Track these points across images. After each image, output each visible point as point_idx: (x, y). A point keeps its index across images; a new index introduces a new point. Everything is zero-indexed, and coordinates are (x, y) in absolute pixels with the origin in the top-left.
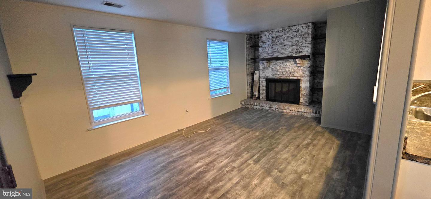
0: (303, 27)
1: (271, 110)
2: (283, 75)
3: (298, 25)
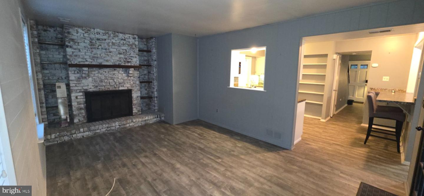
0: (129, 37)
2: (111, 86)
3: (124, 34)
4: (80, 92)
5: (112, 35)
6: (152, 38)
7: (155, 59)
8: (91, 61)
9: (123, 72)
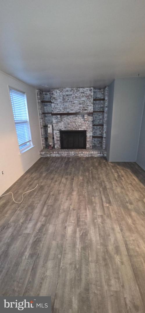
0: (87, 90)
1: (68, 156)
2: (74, 127)
3: (83, 88)
5: (75, 91)
7: (106, 106)
8: (63, 111)
9: (81, 118)
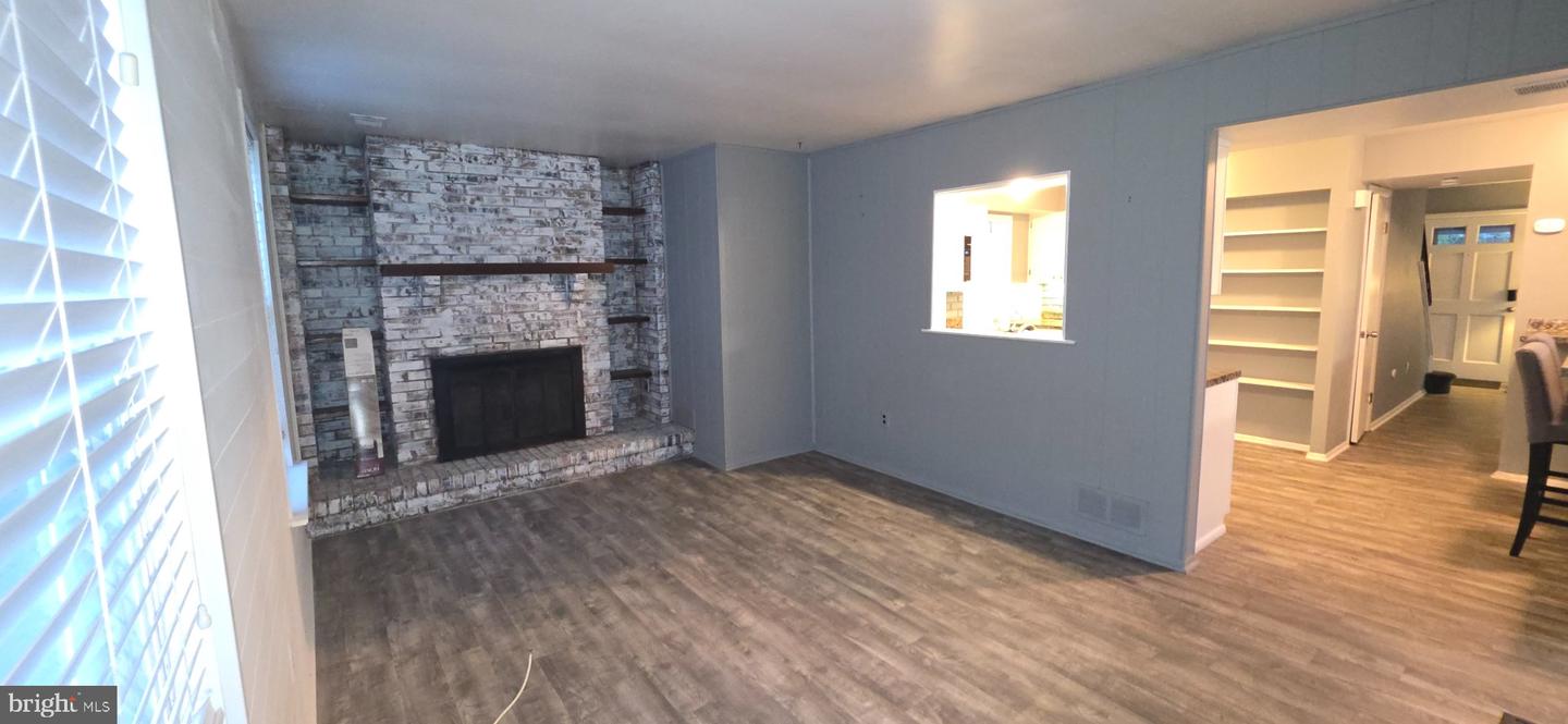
0: (572, 164)
1: (509, 489)
2: (513, 335)
3: (556, 154)
4: (416, 358)
5: (515, 162)
6: (646, 164)
7: (657, 238)
8: (450, 252)
9: (551, 288)
